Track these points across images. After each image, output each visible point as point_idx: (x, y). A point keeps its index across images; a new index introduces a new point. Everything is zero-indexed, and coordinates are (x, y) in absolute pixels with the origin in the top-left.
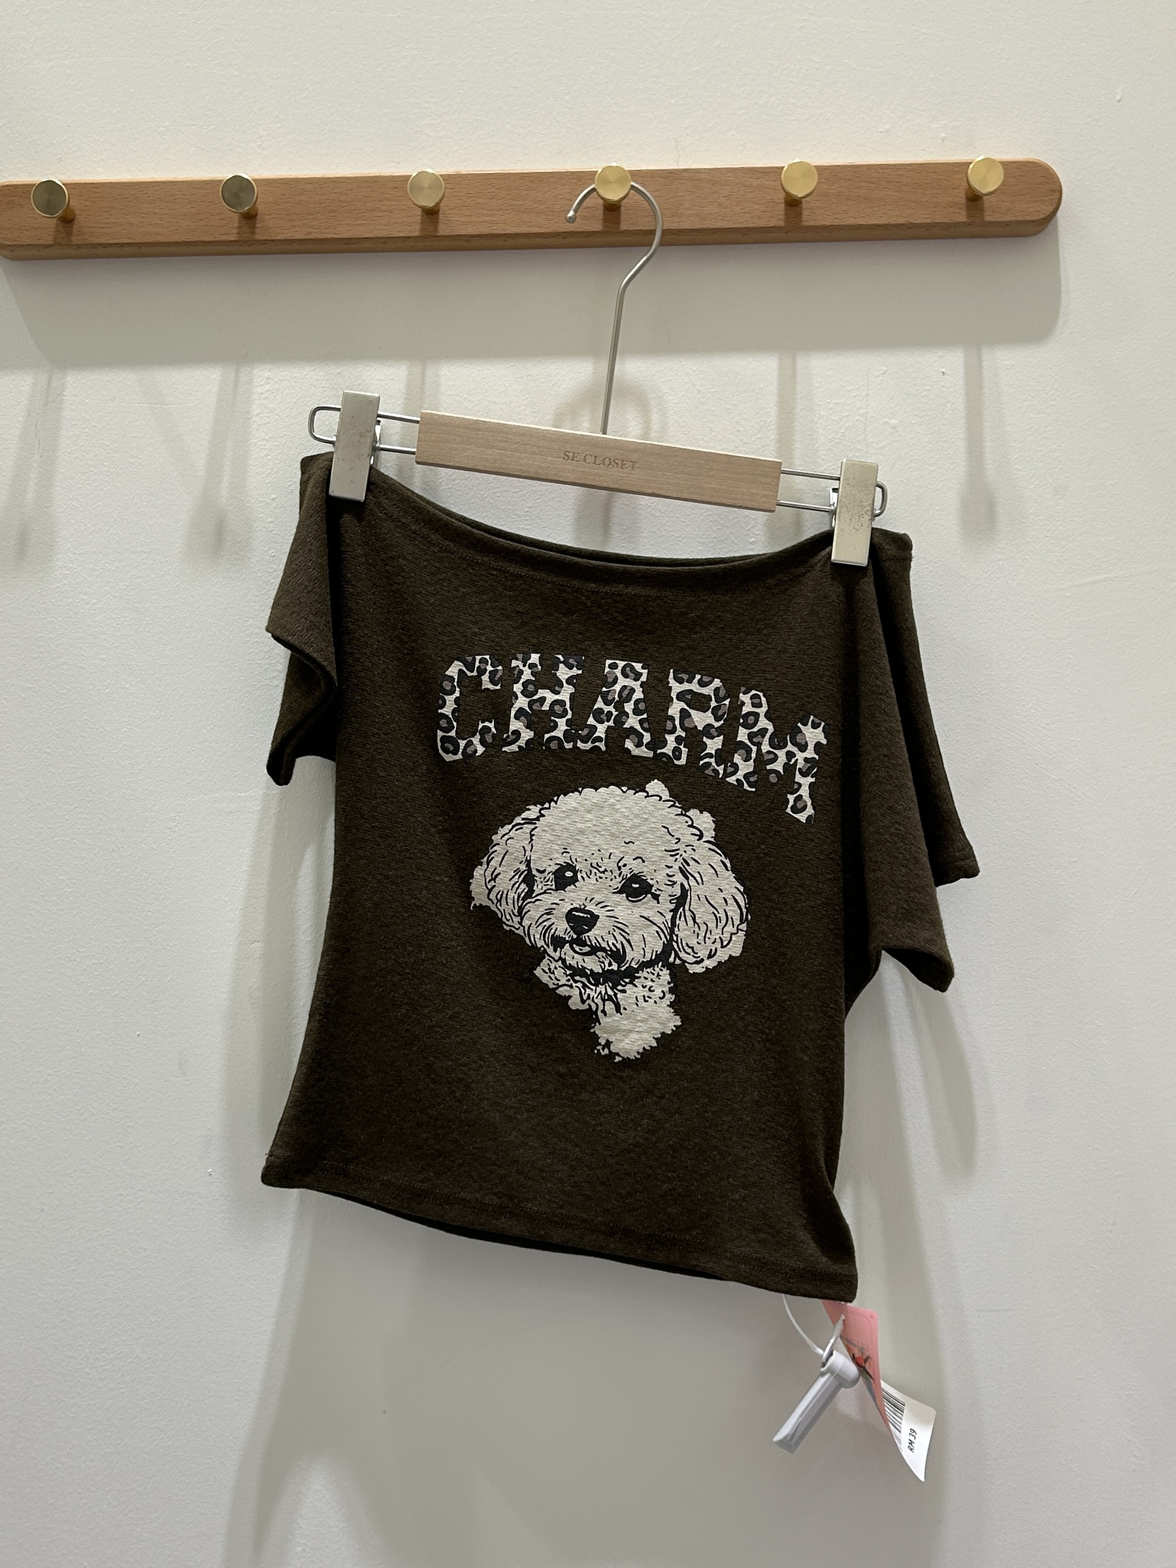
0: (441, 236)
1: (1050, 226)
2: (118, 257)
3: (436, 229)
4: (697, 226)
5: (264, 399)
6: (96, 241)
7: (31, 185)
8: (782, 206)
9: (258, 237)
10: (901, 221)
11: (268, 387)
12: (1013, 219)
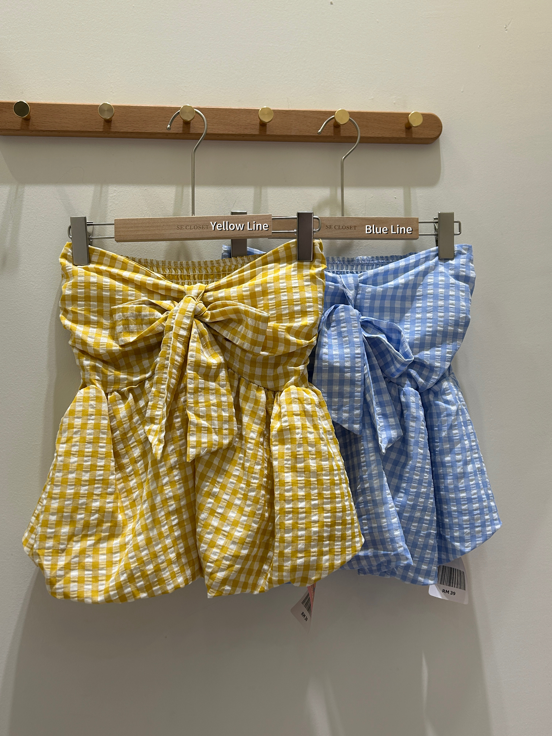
0: (191, 133)
1: (437, 140)
2: (49, 136)
3: (189, 131)
4: (298, 134)
5: (114, 199)
6: (40, 129)
7: (12, 103)
8: (332, 128)
9: (112, 130)
10: (380, 136)
11: (115, 194)
12: (424, 137)
